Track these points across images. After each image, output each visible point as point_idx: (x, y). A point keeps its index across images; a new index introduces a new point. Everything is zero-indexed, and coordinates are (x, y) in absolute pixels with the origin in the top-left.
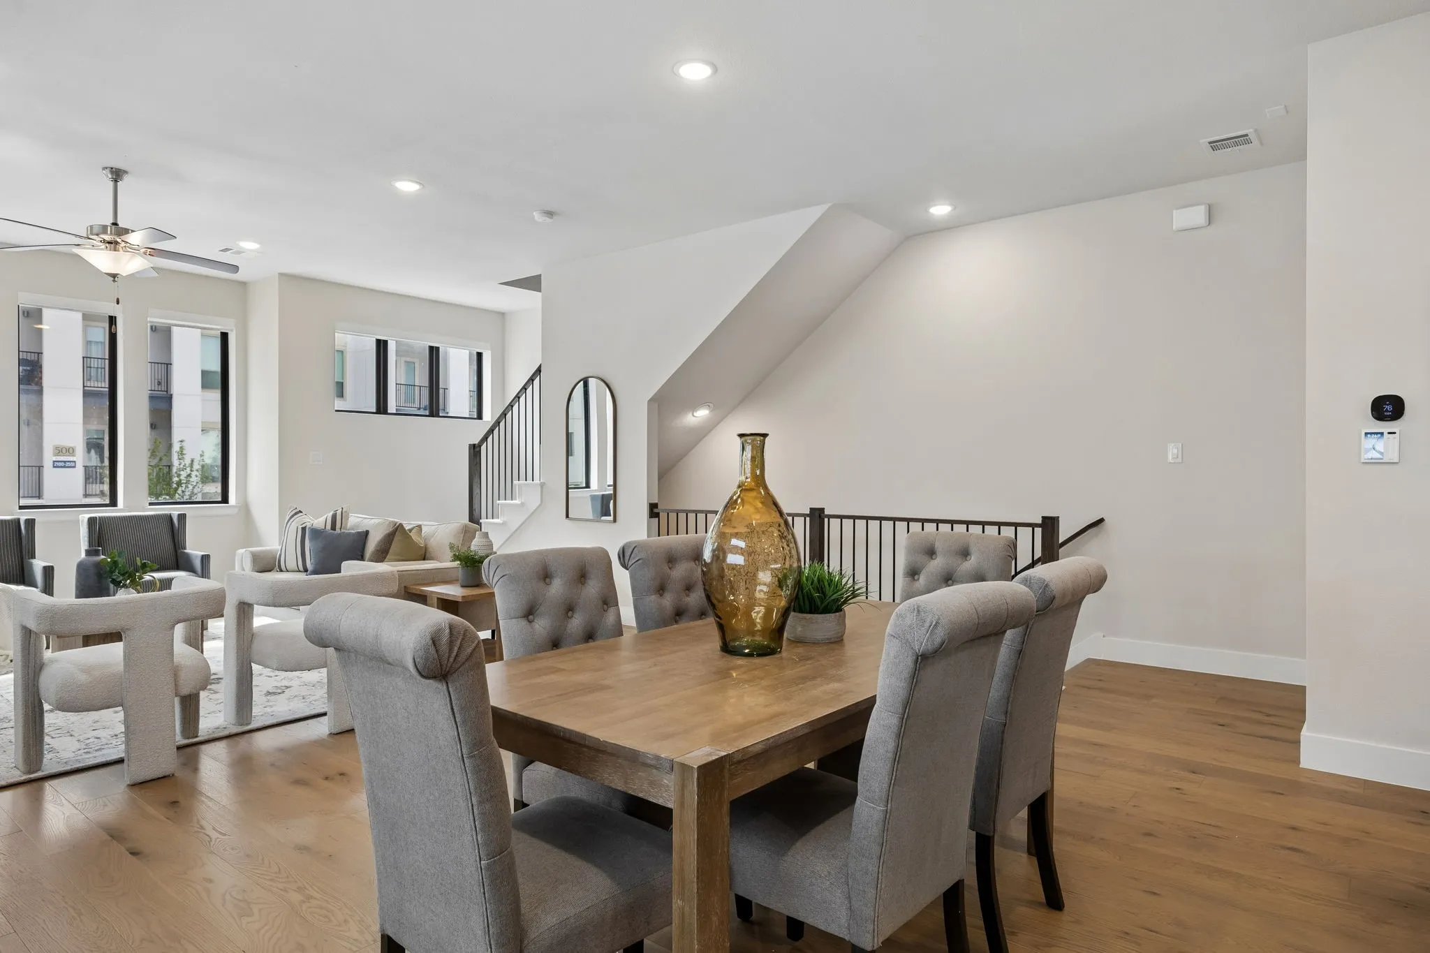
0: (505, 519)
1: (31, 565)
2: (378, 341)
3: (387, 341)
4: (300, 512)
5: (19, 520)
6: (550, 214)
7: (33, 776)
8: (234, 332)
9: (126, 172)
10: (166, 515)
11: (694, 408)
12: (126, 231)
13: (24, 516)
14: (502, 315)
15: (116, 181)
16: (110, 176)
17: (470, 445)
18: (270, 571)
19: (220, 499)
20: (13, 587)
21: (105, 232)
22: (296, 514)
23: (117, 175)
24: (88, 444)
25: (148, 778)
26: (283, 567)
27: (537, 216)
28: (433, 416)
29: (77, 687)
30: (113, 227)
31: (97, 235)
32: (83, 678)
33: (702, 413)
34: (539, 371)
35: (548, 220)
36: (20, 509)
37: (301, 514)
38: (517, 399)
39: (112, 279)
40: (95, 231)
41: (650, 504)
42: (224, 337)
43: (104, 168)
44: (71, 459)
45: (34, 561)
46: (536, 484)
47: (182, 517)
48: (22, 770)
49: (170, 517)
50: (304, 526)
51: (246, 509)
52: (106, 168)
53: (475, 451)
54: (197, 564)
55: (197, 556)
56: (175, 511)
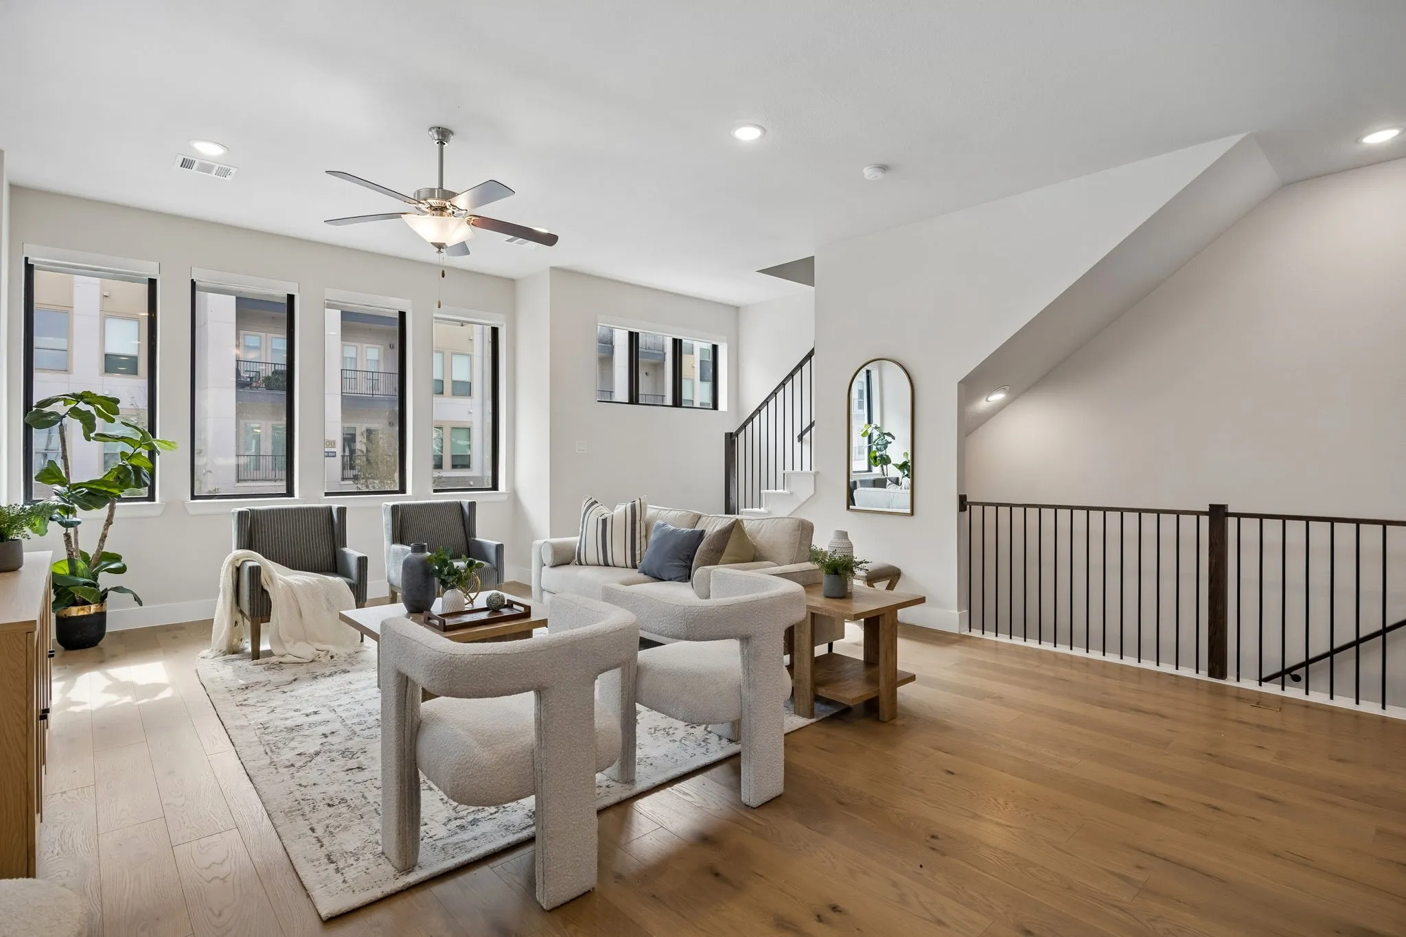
0: (770, 508)
1: (344, 554)
2: (631, 334)
3: (638, 333)
4: (596, 502)
5: (331, 508)
6: (884, 168)
7: (412, 878)
8: (505, 326)
9: (451, 132)
10: (457, 503)
11: (991, 392)
12: (454, 194)
13: (335, 503)
14: (736, 309)
15: (441, 143)
16: (436, 136)
17: (726, 434)
18: (569, 564)
19: (491, 487)
20: (330, 578)
21: (432, 196)
22: (592, 504)
23: (443, 135)
24: (344, 439)
25: (567, 899)
26: (583, 561)
27: (868, 172)
28: (677, 407)
29: (480, 771)
30: (440, 190)
31: (425, 200)
32: (485, 756)
33: (998, 397)
34: (810, 355)
35: (880, 175)
36: (325, 496)
37: (596, 505)
38: (782, 386)
39: (437, 250)
40: (423, 195)
41: (960, 496)
42: (495, 331)
43: (430, 129)
44: (333, 450)
45: (345, 550)
46: (806, 474)
47: (472, 505)
48: (398, 866)
49: (460, 505)
50: (603, 517)
51: (514, 495)
52: (433, 128)
53: (731, 439)
54: (492, 554)
55: (490, 545)
56: (465, 498)
